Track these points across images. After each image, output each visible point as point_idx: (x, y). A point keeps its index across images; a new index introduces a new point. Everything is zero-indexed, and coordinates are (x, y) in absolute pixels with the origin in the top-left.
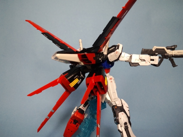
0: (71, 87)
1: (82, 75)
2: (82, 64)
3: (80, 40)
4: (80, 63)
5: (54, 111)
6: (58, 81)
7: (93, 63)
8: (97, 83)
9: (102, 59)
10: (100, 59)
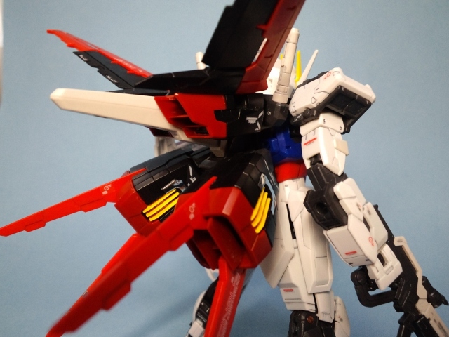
0: (151, 220)
6: (105, 193)
9: (263, 121)
10: (252, 120)
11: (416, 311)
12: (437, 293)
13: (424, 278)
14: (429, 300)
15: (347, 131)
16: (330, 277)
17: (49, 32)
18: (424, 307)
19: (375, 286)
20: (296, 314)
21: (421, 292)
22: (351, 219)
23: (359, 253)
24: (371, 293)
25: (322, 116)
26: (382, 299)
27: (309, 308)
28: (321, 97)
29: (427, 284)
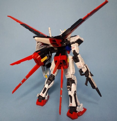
0: (42, 62)
1: (50, 54)
2: (51, 46)
3: (49, 28)
4: (50, 45)
5: (26, 78)
7: (59, 46)
8: (62, 61)
9: (66, 44)
10: (65, 44)
11: (89, 77)
12: (92, 74)
13: (90, 72)
14: (91, 75)
15: (79, 46)
16: (75, 72)
17: (8, 16)
18: (90, 76)
19: (83, 72)
20: (68, 79)
21: (90, 74)
22: (80, 61)
23: (81, 66)
24: (82, 74)
25: (75, 43)
26: (83, 75)
27: (71, 77)
28: (76, 40)
29: (90, 73)
